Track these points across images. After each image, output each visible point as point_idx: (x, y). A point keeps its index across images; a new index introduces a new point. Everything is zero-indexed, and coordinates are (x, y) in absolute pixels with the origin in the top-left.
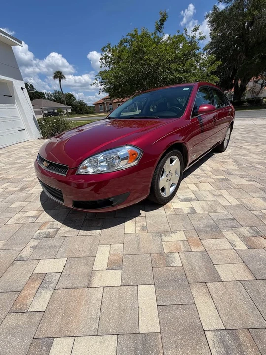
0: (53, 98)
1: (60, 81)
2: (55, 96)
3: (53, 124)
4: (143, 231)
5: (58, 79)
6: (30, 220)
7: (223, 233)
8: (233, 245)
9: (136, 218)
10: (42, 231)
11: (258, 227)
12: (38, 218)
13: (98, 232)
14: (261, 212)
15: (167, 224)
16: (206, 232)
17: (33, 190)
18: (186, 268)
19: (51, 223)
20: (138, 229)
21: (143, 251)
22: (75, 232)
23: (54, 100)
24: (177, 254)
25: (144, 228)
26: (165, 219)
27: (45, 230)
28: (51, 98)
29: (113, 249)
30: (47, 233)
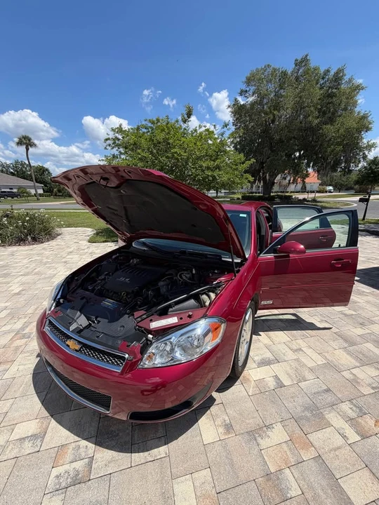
0: (12, 170)
1: (27, 150)
2: (15, 167)
3: (23, 223)
4: (229, 433)
5: (25, 146)
6: (28, 447)
7: (326, 417)
8: (344, 437)
9: (211, 409)
10: (60, 470)
11: (359, 400)
12: (43, 438)
13: (161, 451)
14: (351, 373)
15: (256, 414)
16: (308, 419)
17: (13, 369)
18: (309, 495)
19: (73, 445)
20: (221, 430)
21: (242, 476)
22: (123, 459)
23: (13, 174)
24: (287, 471)
25: (229, 428)
26: (249, 404)
27: (66, 467)
28: (7, 170)
29: (197, 484)
30: (71, 473)
